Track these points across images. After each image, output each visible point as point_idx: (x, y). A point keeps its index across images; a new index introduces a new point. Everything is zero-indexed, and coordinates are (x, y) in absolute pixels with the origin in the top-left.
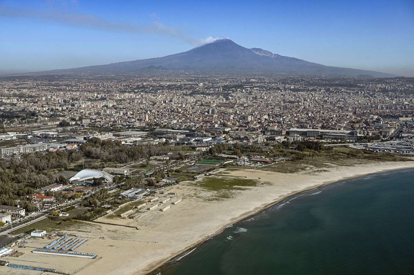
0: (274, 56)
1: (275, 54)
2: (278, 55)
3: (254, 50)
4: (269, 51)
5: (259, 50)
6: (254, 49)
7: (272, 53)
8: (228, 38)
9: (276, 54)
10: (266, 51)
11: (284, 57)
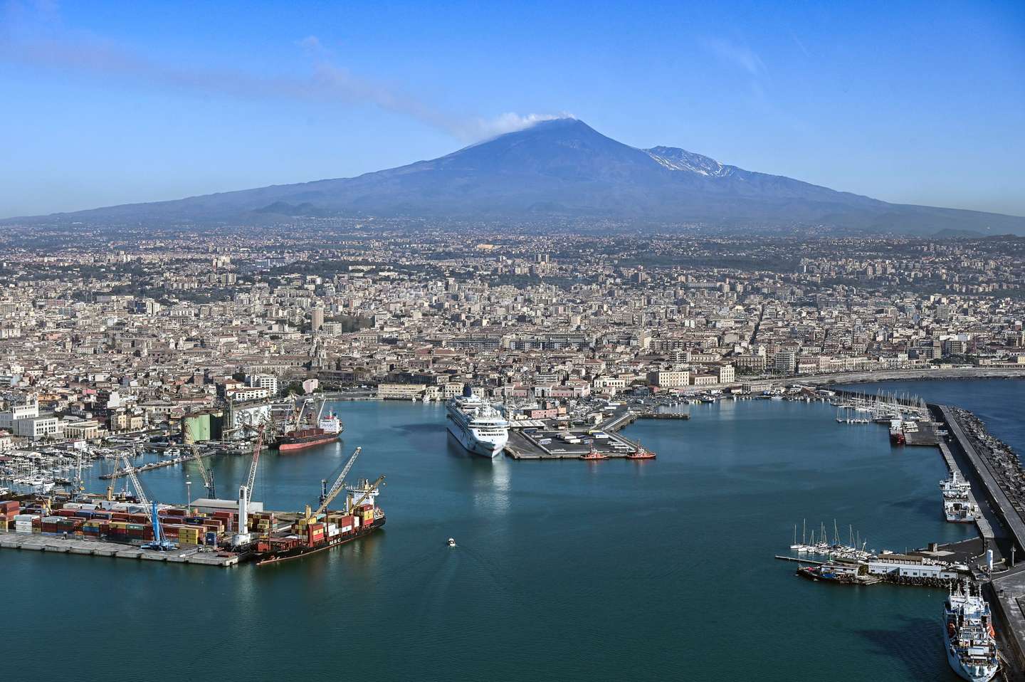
0: (723, 171)
1: (725, 167)
2: (733, 168)
3: (659, 154)
4: (708, 156)
5: (675, 153)
6: (657, 150)
7: (716, 163)
8: (573, 117)
9: (731, 167)
10: (697, 156)
11: (755, 173)
